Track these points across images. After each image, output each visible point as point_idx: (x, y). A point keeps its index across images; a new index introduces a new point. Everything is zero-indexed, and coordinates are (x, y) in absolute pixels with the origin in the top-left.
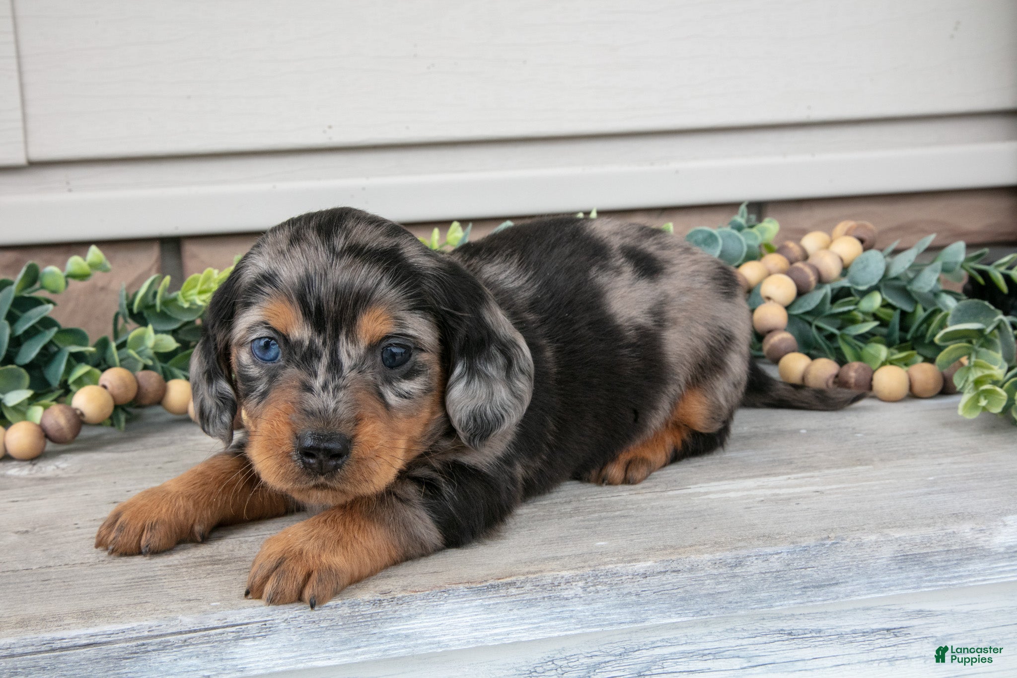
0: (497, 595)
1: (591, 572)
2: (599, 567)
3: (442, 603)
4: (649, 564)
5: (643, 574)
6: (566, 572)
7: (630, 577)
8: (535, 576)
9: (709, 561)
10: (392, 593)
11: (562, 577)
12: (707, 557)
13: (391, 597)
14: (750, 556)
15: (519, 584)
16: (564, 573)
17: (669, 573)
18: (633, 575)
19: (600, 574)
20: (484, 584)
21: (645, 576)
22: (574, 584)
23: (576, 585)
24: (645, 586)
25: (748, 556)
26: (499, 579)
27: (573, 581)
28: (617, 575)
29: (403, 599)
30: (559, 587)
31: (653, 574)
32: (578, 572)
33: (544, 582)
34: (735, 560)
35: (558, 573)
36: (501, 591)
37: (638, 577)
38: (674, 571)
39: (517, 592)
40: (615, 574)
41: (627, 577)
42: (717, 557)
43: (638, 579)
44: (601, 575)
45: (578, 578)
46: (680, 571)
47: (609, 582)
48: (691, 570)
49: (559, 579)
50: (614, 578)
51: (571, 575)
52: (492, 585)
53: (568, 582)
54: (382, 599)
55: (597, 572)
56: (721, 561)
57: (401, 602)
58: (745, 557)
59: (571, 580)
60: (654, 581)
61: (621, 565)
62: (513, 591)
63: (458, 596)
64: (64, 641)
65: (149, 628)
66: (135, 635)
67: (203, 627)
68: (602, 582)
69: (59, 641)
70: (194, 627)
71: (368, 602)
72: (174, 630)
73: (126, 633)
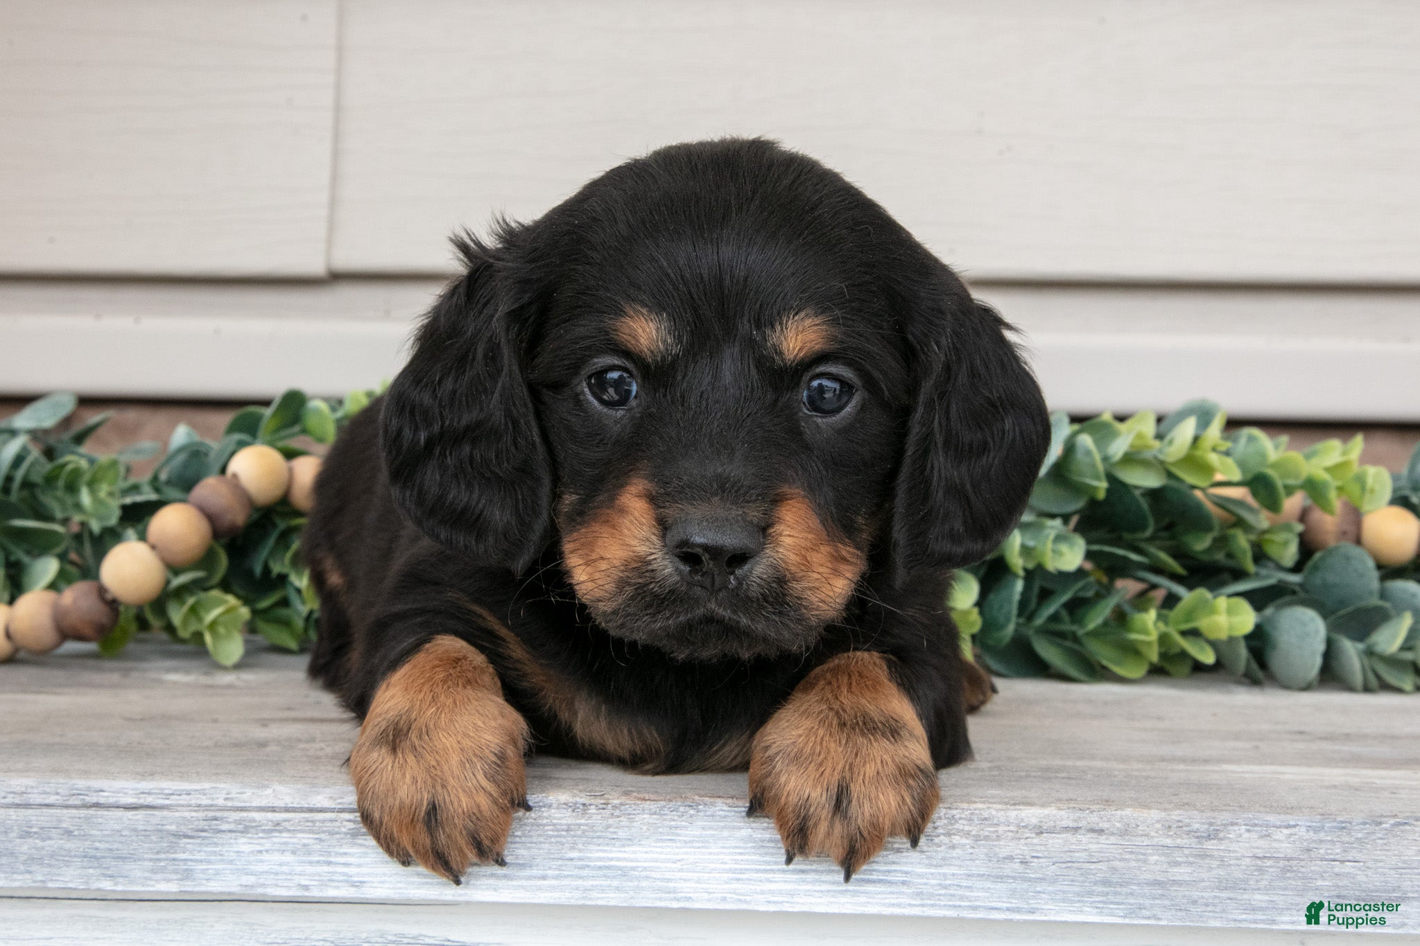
3: (684, 823)
4: (1047, 811)
5: (1035, 827)
7: (1012, 828)
9: (1158, 821)
10: (606, 796)
12: (1155, 814)
13: (602, 801)
14: (1236, 824)
17: (1082, 831)
18: (1018, 826)
19: (958, 816)
21: (1039, 831)
24: (1038, 848)
25: (1232, 824)
28: (990, 822)
29: (623, 808)
31: (1053, 830)
34: (1206, 826)
37: (1026, 830)
38: (1093, 830)
40: (986, 819)
41: (1007, 828)
42: (1174, 818)
43: (1028, 835)
44: (961, 818)
46: (1102, 831)
47: (974, 833)
48: (1124, 833)
50: (983, 827)
54: (587, 802)
56: (1180, 824)
57: (617, 812)
58: (1225, 825)
60: (1055, 842)
61: (998, 807)
63: (712, 816)
64: (102, 793)
65: (228, 794)
66: (205, 801)
67: (306, 806)
68: (963, 830)
69: (95, 794)
70: (292, 803)
71: (565, 804)
72: (264, 803)
73: (191, 796)
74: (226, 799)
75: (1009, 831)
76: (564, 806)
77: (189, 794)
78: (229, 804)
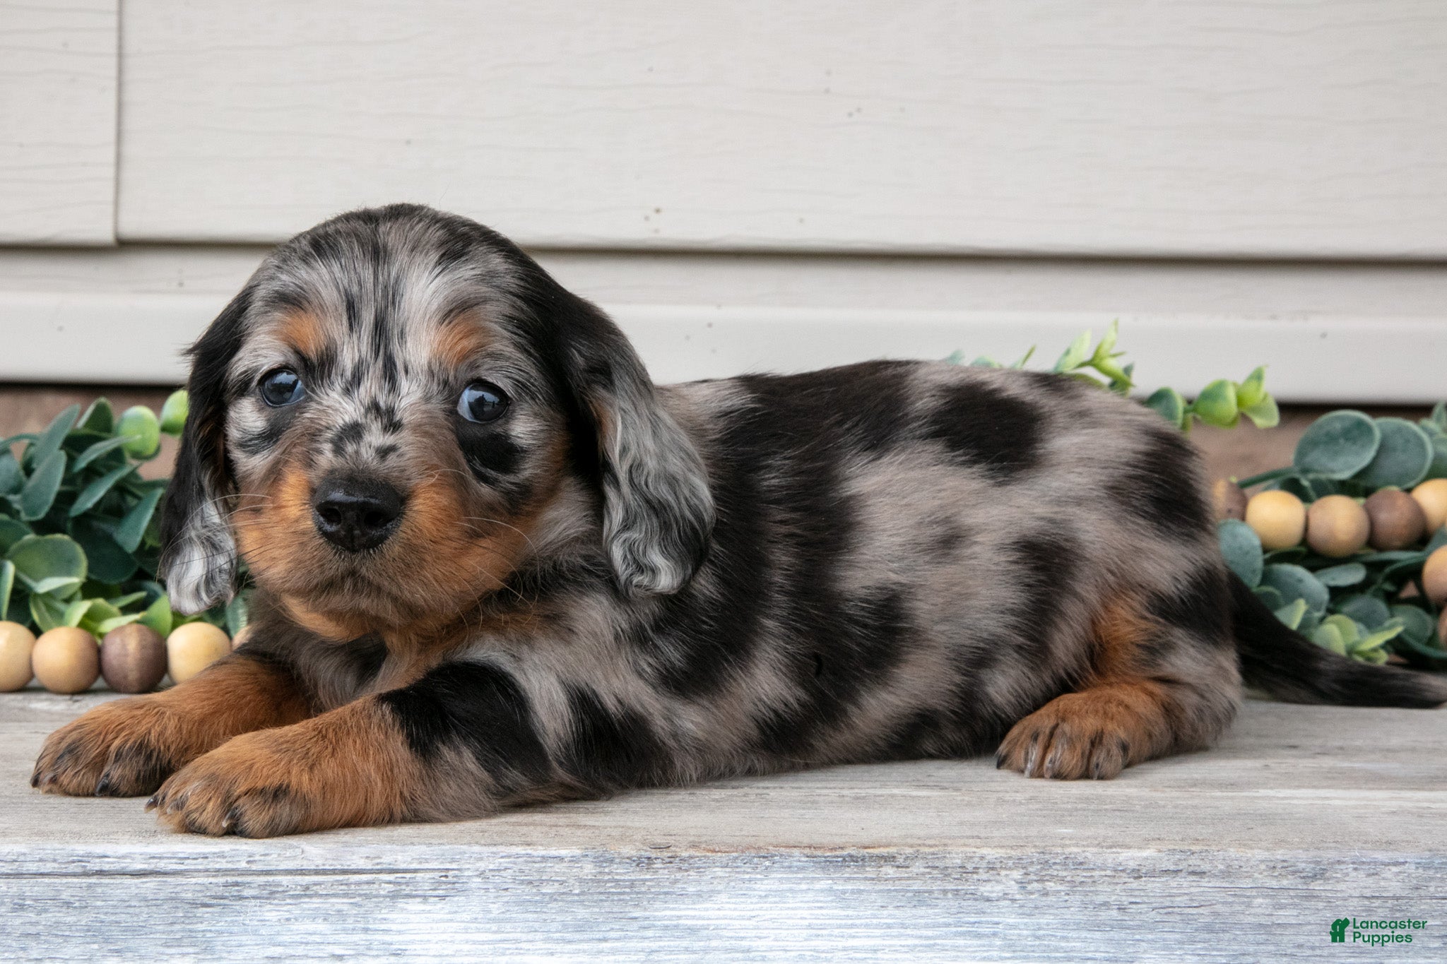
0: (860, 876)
1: (1038, 855)
2: (1053, 848)
3: (759, 876)
4: (1146, 853)
5: (1133, 870)
6: (989, 849)
7: (1108, 873)
8: (932, 850)
9: (1262, 861)
10: (672, 848)
11: (982, 858)
12: (1260, 854)
13: (670, 855)
14: (1343, 862)
15: (901, 860)
16: (984, 851)
17: (1183, 874)
18: (1116, 870)
19: (1052, 861)
20: (838, 853)
21: (1137, 874)
22: (1003, 873)
23: (1007, 875)
24: (1137, 893)
25: (1339, 862)
26: (866, 848)
27: (1001, 868)
28: (1086, 867)
29: (691, 861)
30: (975, 876)
31: (1152, 874)
32: (1013, 853)
33: (948, 863)
34: (1313, 866)
35: (974, 849)
36: (868, 869)
37: (1124, 875)
38: (1194, 873)
39: (898, 875)
40: (1081, 863)
41: (1103, 873)
42: (1278, 857)
43: (1125, 880)
44: (1055, 863)
45: (1010, 863)
46: (1204, 873)
47: (1069, 878)
48: (1227, 874)
49: (976, 860)
50: (1079, 872)
51: (997, 856)
52: (851, 856)
53: (992, 869)
54: (653, 856)
55: (1047, 857)
56: (1285, 864)
57: (686, 866)
58: (1333, 863)
59: (998, 865)
60: (1155, 886)
61: (1095, 850)
62: (889, 871)
63: (790, 867)
64: (107, 860)
65: (250, 856)
66: (223, 864)
67: (339, 867)
68: (1057, 876)
69: (98, 860)
70: (324, 865)
71: (628, 858)
72: (291, 865)
73: (210, 859)
74: (248, 862)
75: (1106, 876)
76: (628, 861)
77: (207, 858)
78: (254, 867)
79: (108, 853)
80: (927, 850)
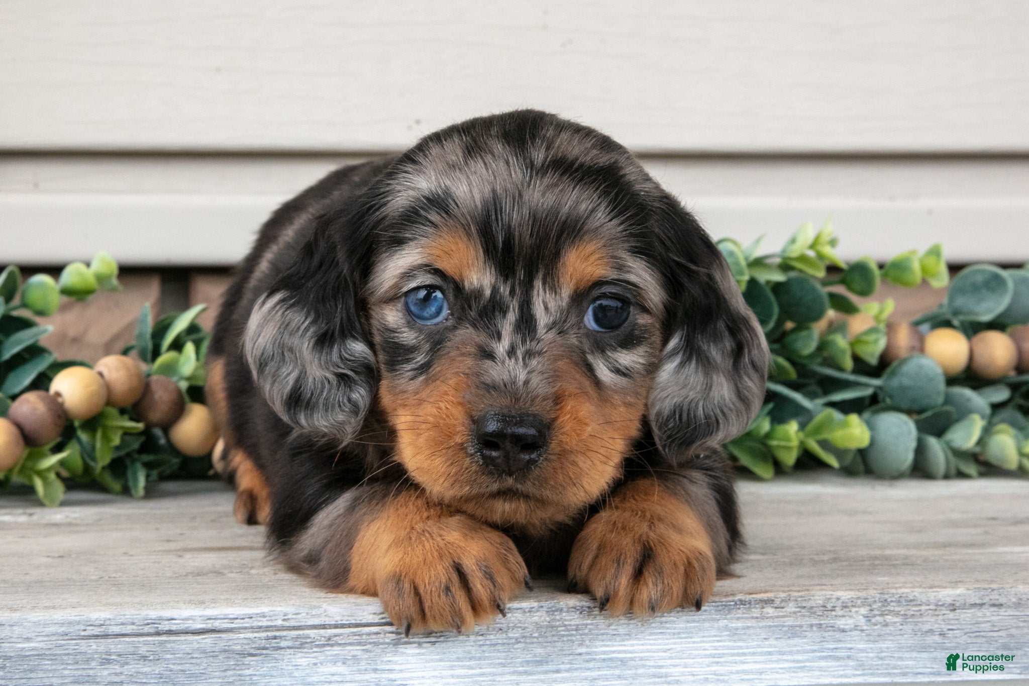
0: (747, 615)
1: (879, 595)
2: (889, 590)
3: (672, 618)
4: (958, 591)
5: (950, 605)
6: (842, 592)
7: (932, 607)
8: (800, 594)
11: (838, 599)
15: (778, 602)
16: (839, 594)
17: (986, 606)
18: (937, 605)
19: (889, 600)
20: (730, 598)
21: (953, 608)
22: (854, 610)
23: (857, 612)
24: (953, 622)
26: (751, 594)
27: (853, 606)
28: (915, 603)
30: (833, 613)
31: (965, 606)
32: (860, 594)
33: (812, 603)
35: (831, 593)
36: (753, 610)
37: (943, 608)
38: (994, 605)
39: (776, 614)
40: (911, 601)
41: (928, 607)
43: (944, 612)
44: (892, 601)
45: (859, 602)
46: (1002, 605)
47: (902, 613)
49: (834, 600)
50: (909, 607)
51: (849, 597)
52: (741, 601)
53: (846, 607)
55: (886, 596)
59: (849, 604)
60: (966, 615)
61: (920, 590)
62: (769, 611)
64: (174, 622)
65: (284, 616)
66: (265, 623)
67: (353, 622)
68: (893, 611)
69: (167, 622)
70: (342, 620)
71: (573, 608)
72: (316, 621)
73: (254, 619)
74: (284, 620)
75: (930, 610)
76: (573, 610)
77: (251, 618)
78: (287, 624)
79: (175, 617)
80: (796, 594)
